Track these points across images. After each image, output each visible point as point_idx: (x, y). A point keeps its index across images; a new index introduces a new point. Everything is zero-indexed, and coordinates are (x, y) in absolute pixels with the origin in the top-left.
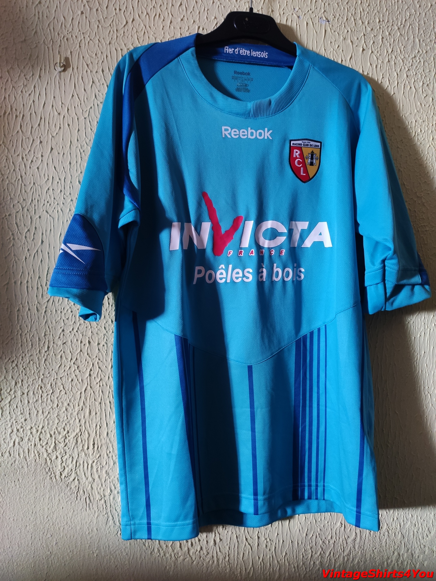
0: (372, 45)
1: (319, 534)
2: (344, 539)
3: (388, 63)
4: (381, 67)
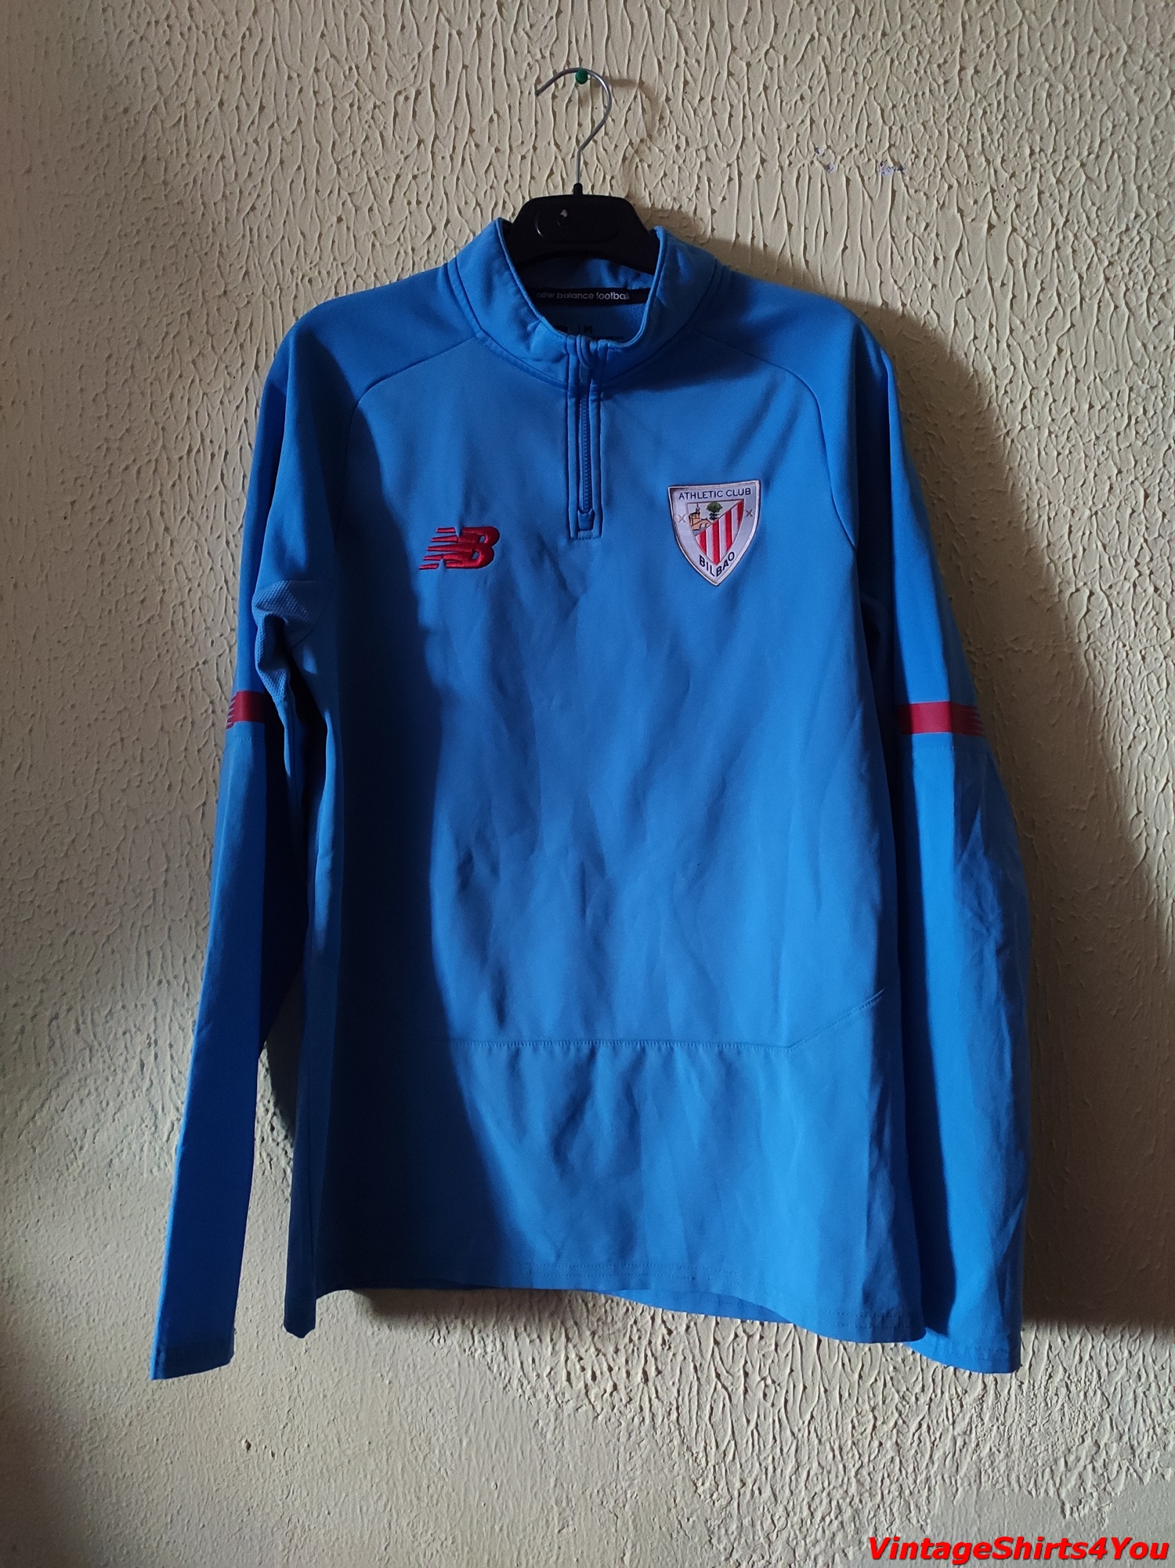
0: (1014, 214)
1: (892, 1378)
2: (955, 1396)
3: (1056, 253)
4: (1037, 263)
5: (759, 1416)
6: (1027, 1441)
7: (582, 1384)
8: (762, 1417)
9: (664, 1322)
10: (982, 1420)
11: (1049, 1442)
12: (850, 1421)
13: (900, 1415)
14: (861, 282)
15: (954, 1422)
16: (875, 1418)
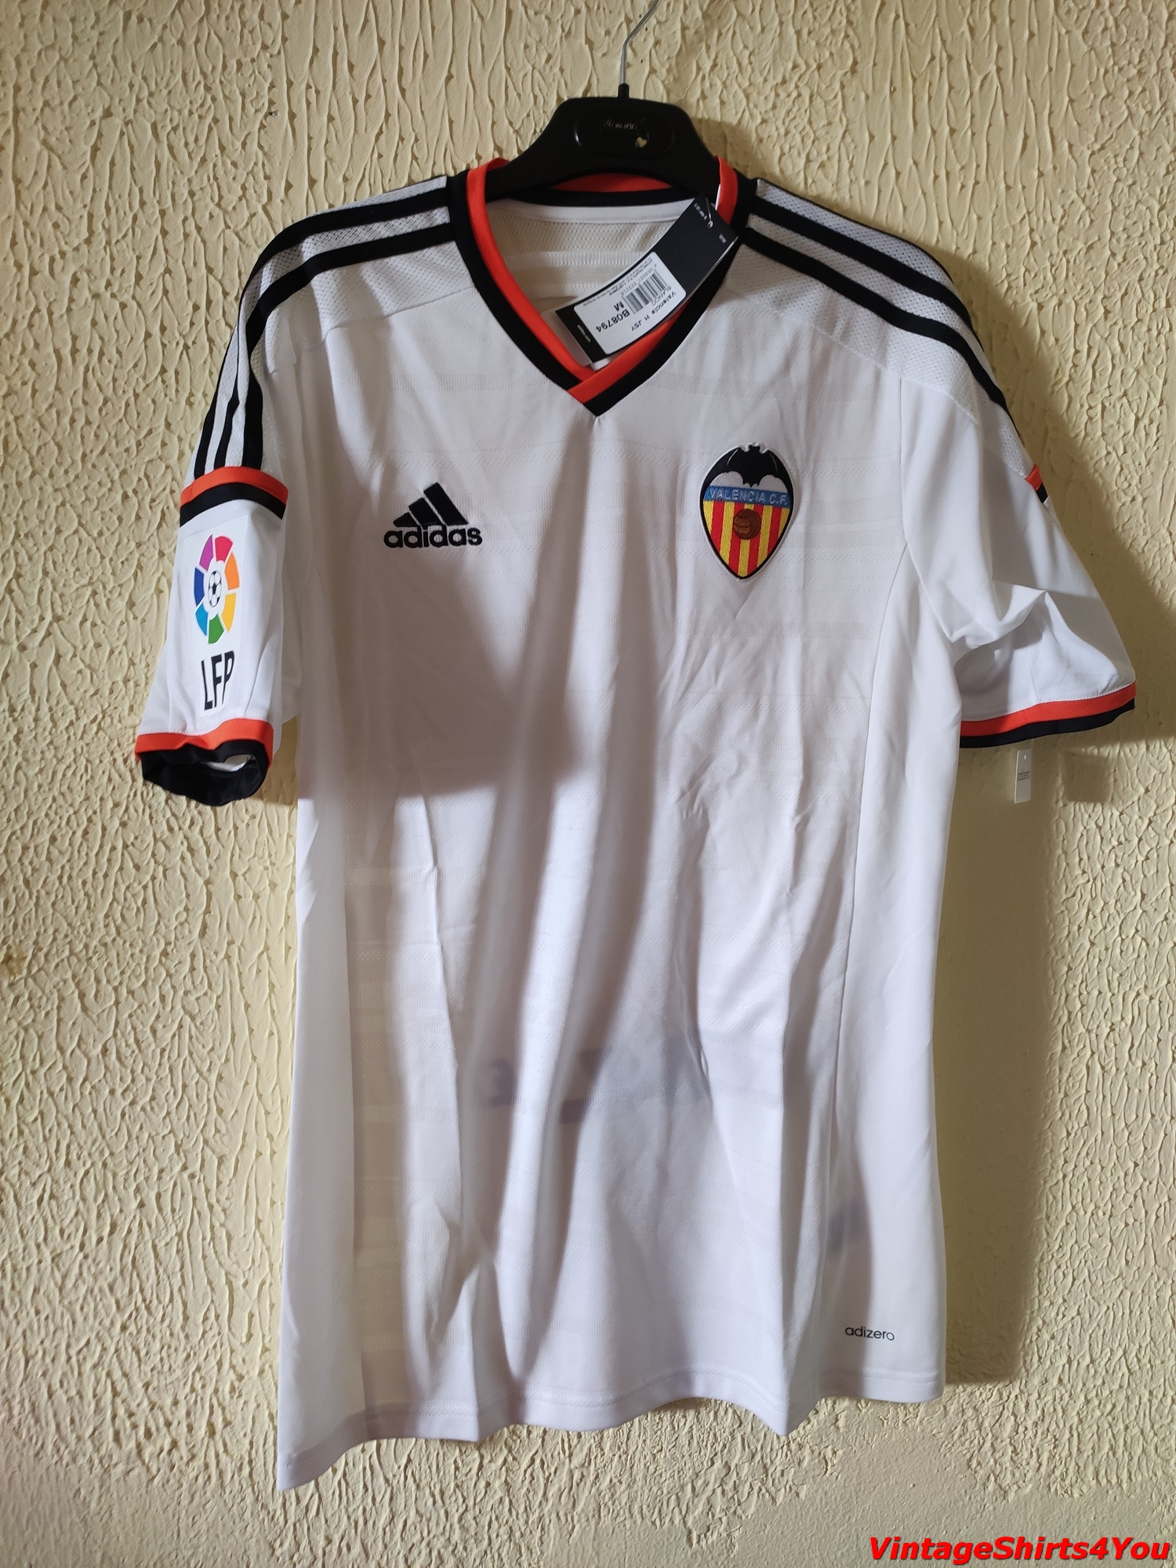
5: (347, 1464)
6: (652, 1468)
7: (133, 1444)
8: (351, 1464)
9: (233, 1367)
10: (602, 1450)
11: (676, 1468)
12: (452, 1461)
13: (510, 1451)
14: (469, 121)
15: (571, 1455)
16: (482, 1457)
